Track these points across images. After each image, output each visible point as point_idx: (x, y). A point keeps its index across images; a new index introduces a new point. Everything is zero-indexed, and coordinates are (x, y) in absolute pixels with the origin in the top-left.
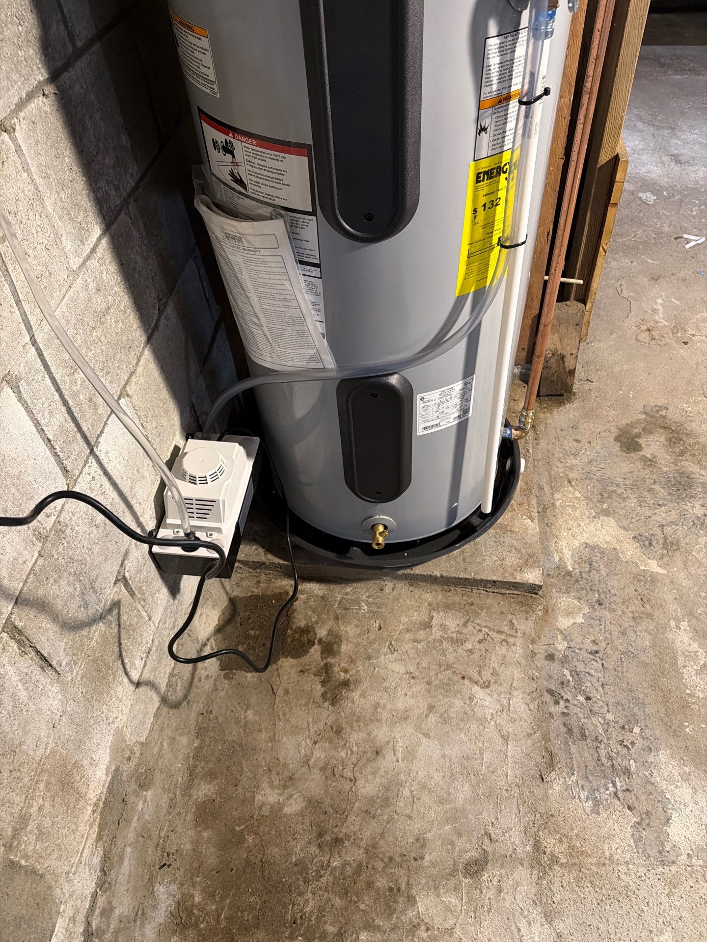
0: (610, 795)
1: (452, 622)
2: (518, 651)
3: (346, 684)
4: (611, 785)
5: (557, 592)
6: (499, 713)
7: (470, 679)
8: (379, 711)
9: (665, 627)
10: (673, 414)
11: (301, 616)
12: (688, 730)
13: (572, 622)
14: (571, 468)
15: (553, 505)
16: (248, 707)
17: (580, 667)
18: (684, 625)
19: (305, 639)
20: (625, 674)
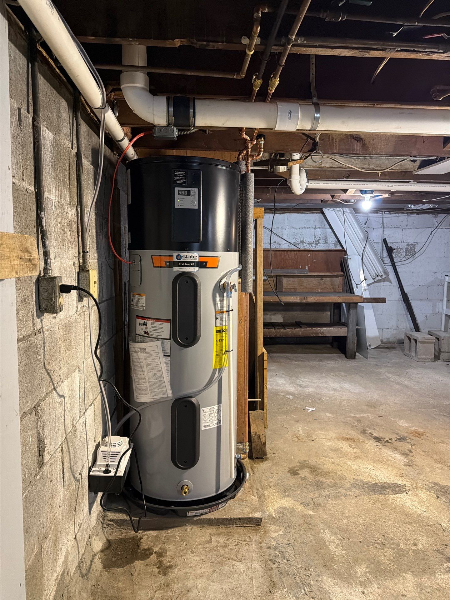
0: (303, 594)
1: (222, 540)
2: (254, 546)
3: (170, 567)
4: (303, 590)
5: (269, 524)
6: (247, 570)
7: (232, 559)
8: (188, 575)
9: (319, 533)
10: (311, 463)
11: (145, 545)
12: (334, 567)
13: (277, 534)
14: (271, 482)
15: (264, 495)
16: (119, 581)
17: (283, 550)
18: (327, 531)
19: (147, 553)
20: (304, 550)
